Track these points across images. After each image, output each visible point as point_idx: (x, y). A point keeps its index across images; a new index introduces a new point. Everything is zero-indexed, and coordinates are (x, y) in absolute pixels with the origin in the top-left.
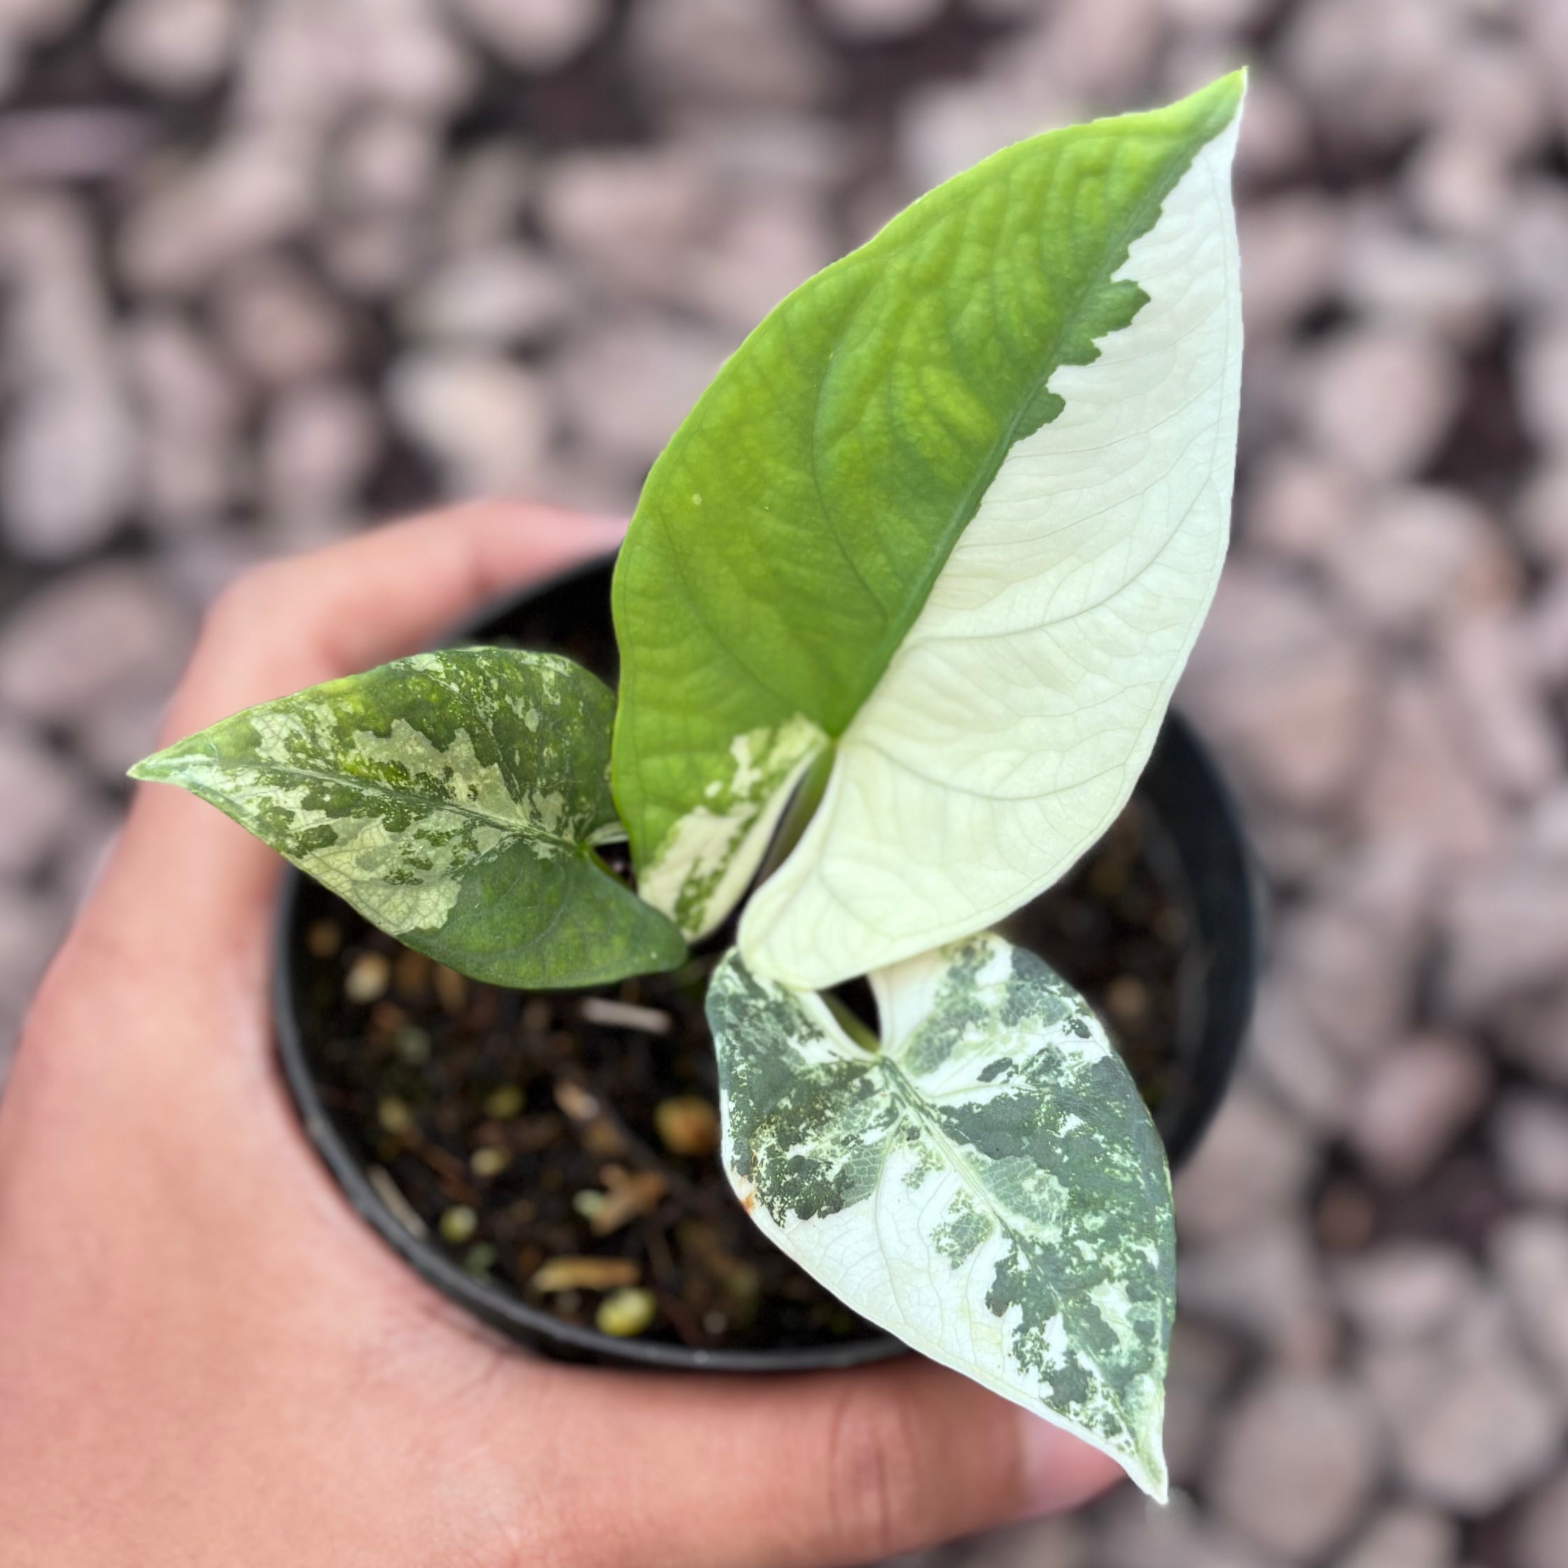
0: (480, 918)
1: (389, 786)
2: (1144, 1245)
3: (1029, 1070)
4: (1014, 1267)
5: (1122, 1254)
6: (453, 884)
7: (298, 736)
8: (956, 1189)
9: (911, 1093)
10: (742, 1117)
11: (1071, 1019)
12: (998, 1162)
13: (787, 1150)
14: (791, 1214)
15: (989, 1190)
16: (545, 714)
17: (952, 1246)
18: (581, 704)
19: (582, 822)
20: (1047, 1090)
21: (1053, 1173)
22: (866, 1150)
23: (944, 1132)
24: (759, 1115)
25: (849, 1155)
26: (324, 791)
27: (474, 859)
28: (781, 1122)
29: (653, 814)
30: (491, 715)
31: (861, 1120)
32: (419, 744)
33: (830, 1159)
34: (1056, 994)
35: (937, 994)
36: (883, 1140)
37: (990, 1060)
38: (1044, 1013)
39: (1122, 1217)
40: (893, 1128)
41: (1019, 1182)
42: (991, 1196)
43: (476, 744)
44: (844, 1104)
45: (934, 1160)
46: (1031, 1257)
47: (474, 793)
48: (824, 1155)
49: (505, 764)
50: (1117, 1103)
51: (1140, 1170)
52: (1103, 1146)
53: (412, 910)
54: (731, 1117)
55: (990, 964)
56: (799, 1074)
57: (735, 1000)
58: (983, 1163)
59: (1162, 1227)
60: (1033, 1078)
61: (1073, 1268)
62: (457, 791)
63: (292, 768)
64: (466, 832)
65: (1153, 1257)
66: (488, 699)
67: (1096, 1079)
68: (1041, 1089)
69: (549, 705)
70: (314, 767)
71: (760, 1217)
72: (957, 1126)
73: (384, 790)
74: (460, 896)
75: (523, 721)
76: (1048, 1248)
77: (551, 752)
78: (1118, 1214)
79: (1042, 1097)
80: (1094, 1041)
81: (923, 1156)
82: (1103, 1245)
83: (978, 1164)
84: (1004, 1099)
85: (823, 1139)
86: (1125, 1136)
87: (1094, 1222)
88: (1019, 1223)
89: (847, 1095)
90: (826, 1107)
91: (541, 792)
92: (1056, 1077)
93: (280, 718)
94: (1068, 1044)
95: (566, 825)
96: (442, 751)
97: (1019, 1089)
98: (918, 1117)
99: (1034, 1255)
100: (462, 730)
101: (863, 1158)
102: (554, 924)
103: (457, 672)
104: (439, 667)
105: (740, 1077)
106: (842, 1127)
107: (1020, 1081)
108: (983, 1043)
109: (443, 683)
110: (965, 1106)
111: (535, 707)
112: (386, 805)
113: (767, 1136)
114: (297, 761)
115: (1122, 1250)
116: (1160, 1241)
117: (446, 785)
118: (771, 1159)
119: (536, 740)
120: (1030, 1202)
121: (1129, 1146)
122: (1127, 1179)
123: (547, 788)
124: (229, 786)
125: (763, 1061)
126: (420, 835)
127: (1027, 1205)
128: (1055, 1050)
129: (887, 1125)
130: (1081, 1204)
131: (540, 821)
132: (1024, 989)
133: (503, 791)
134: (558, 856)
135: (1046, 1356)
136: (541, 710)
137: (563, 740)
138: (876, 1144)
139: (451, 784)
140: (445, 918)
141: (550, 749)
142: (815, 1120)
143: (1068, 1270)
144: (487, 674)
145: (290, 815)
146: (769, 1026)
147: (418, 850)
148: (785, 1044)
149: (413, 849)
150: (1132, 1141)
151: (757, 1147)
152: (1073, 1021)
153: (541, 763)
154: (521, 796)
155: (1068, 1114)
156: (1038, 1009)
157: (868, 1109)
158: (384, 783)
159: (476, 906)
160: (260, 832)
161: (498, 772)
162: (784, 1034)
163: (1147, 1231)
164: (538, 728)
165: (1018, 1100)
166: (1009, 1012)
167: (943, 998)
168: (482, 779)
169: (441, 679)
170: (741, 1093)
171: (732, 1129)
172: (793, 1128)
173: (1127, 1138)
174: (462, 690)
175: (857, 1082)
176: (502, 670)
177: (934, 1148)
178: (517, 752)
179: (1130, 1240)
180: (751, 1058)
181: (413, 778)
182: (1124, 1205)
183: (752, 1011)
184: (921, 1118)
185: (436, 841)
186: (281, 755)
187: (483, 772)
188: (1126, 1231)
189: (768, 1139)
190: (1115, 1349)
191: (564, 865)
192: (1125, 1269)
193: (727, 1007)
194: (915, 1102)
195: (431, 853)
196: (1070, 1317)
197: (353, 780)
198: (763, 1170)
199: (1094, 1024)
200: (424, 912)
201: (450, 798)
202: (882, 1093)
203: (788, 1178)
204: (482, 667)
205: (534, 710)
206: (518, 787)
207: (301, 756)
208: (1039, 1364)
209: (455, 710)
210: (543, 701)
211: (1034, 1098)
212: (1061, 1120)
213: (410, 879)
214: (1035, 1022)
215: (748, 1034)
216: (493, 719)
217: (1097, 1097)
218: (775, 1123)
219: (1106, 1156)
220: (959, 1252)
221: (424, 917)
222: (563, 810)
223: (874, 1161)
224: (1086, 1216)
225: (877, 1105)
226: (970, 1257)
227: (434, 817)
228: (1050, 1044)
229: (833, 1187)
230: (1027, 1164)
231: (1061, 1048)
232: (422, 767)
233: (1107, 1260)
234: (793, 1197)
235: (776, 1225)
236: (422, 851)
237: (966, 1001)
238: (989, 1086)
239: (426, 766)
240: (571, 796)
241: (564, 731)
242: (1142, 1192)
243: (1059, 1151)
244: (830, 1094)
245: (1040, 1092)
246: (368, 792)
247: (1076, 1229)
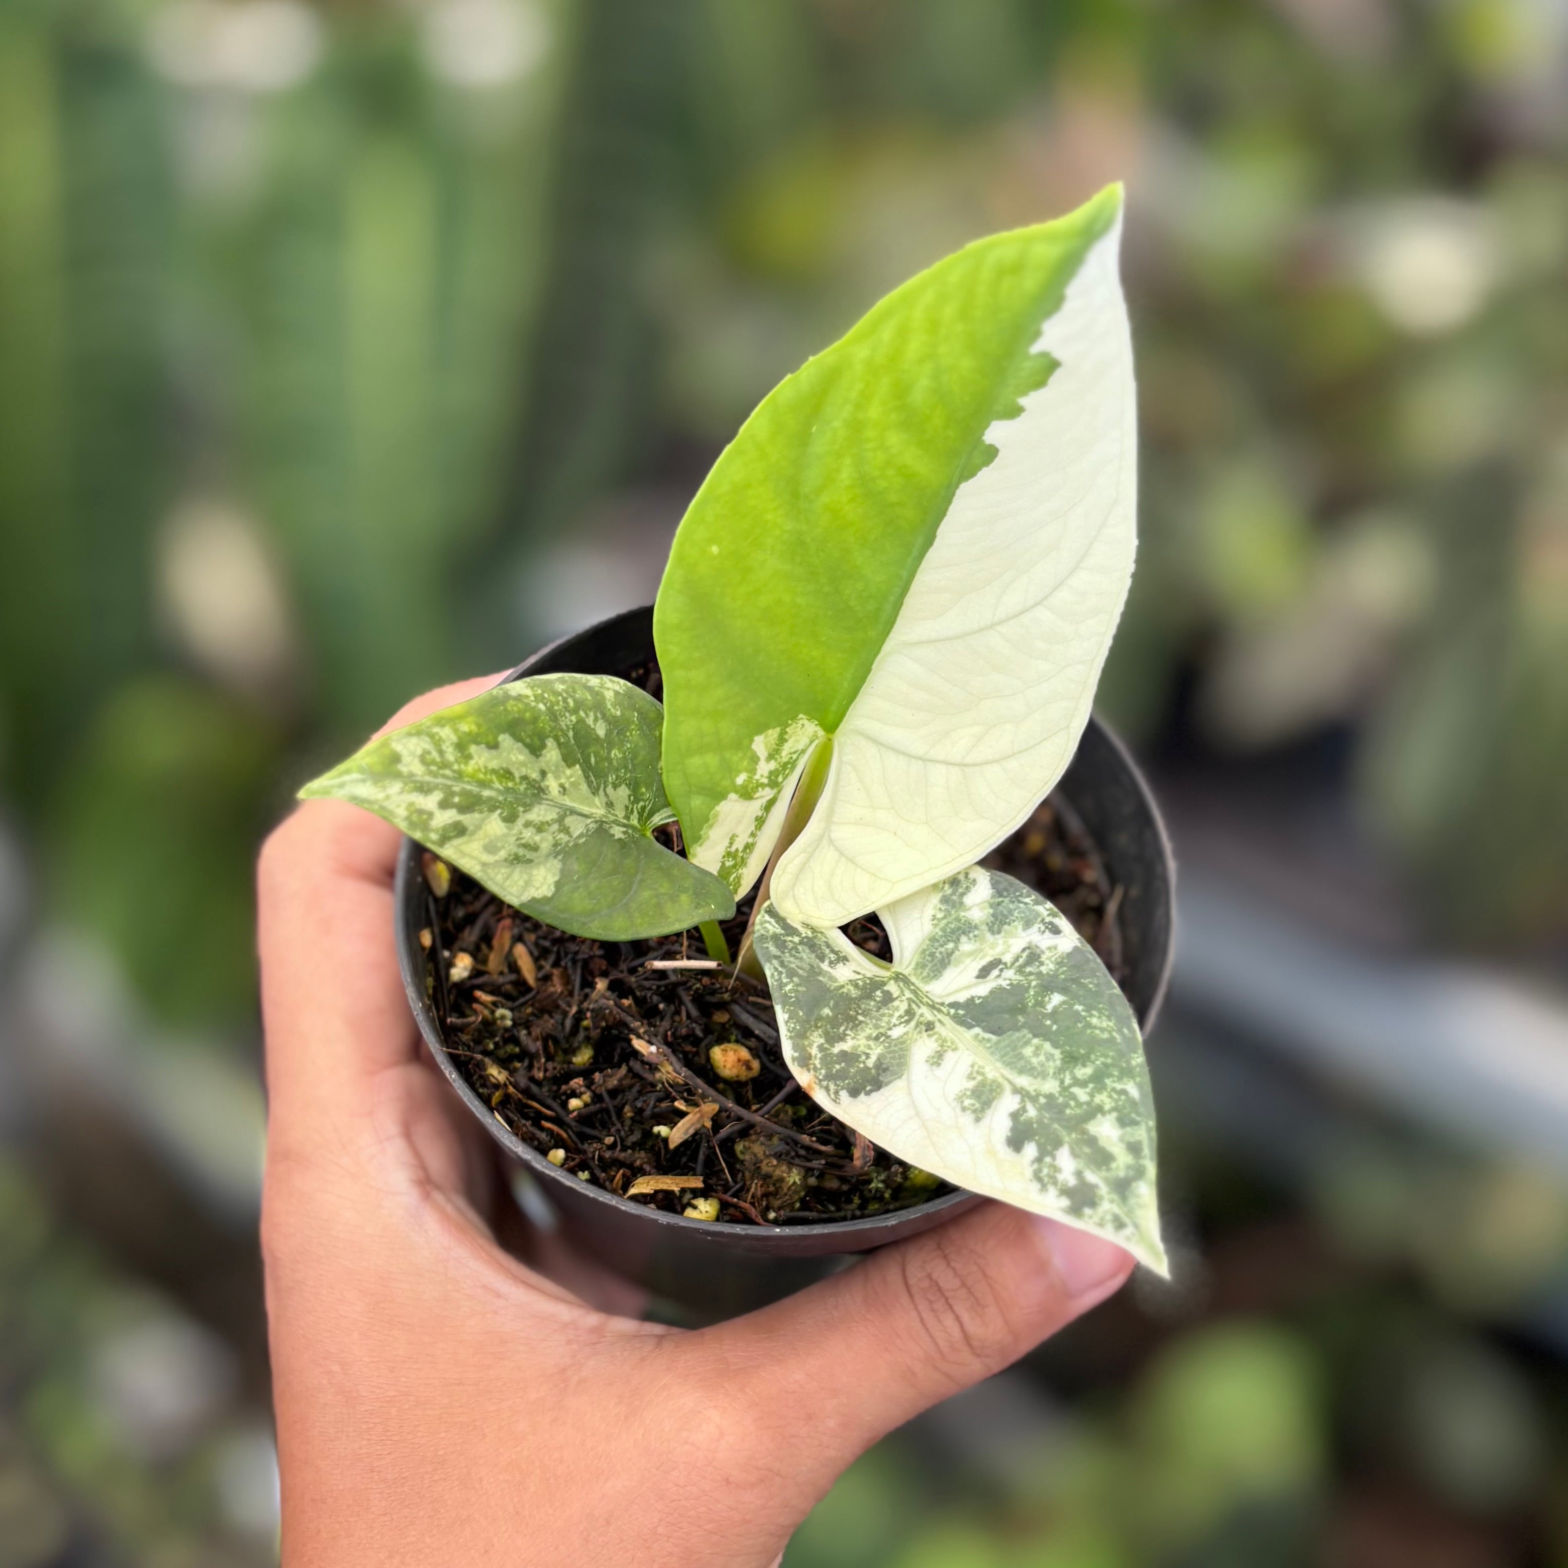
0: (579, 887)
1: (501, 788)
2: (1126, 1084)
3: (1017, 964)
4: (1025, 1115)
5: (1109, 1093)
6: (556, 862)
7: (429, 753)
8: (970, 1063)
9: (924, 996)
10: (795, 1023)
11: (1045, 921)
12: (1001, 1038)
13: (834, 1047)
14: (844, 1094)
15: (997, 1060)
16: (610, 724)
17: (973, 1105)
18: (636, 714)
19: (643, 808)
20: (1032, 977)
21: (1046, 1040)
22: (894, 1042)
23: (953, 1021)
24: (808, 1022)
25: (881, 1047)
26: (453, 794)
27: (568, 842)
28: (826, 1026)
29: (697, 802)
30: (571, 727)
31: (887, 1021)
32: (520, 753)
33: (868, 1051)
34: (1030, 904)
35: (934, 918)
36: (906, 1033)
37: (984, 962)
38: (1022, 920)
39: (1106, 1065)
40: (913, 1024)
41: (1019, 1051)
42: (999, 1065)
43: (562, 750)
44: (872, 1010)
45: (949, 1044)
46: (1037, 1106)
47: (564, 790)
48: (862, 1048)
49: (584, 765)
50: (1090, 980)
51: (1115, 1028)
52: (1083, 1014)
53: (528, 883)
54: (787, 1025)
55: (974, 890)
56: (834, 990)
57: (775, 938)
58: (989, 1040)
59: (1138, 1069)
60: (1020, 970)
61: (1072, 1109)
62: (550, 789)
63: (428, 778)
64: (560, 820)
65: (1134, 1092)
66: (567, 714)
67: (1071, 964)
68: (1027, 978)
69: (613, 717)
70: (444, 776)
71: (820, 1098)
72: (963, 1015)
73: (497, 790)
74: (562, 871)
75: (594, 729)
76: (1050, 1097)
77: (617, 753)
78: (1103, 1063)
79: (1029, 983)
80: (1065, 936)
81: (940, 1042)
82: (1093, 1089)
83: (985, 1042)
84: (1000, 989)
85: (859, 1037)
86: (1099, 1003)
87: (1084, 1072)
88: (1023, 1081)
89: (872, 1003)
90: (858, 1014)
91: (612, 787)
92: (1039, 967)
93: (414, 740)
94: (1045, 941)
95: (632, 812)
96: (537, 756)
97: (1010, 980)
98: (931, 1013)
99: (1039, 1104)
100: (551, 740)
101: (892, 1048)
102: (635, 887)
103: (542, 695)
104: (529, 692)
105: (789, 994)
106: (872, 1027)
107: (1010, 974)
108: (976, 951)
109: (533, 704)
110: (968, 999)
111: (603, 718)
112: (500, 802)
113: (817, 1037)
114: (431, 773)
115: (1109, 1090)
116: (1138, 1079)
117: (542, 785)
118: (823, 1053)
119: (605, 745)
120: (1030, 1064)
121: (1103, 1011)
122: (1105, 1036)
123: (617, 782)
124: (381, 796)
125: (805, 981)
126: (527, 824)
127: (1029, 1067)
128: (1034, 947)
129: (907, 1022)
130: (1071, 1059)
131: (613, 810)
132: (1003, 904)
133: (584, 787)
134: (629, 835)
135: (1060, 1177)
136: (606, 721)
137: (625, 743)
138: (902, 1037)
139: (547, 783)
140: (553, 889)
141: (616, 751)
142: (851, 1024)
143: (1068, 1111)
144: (565, 695)
145: (430, 815)
146: (805, 956)
147: (527, 837)
148: (819, 967)
149: (524, 835)
150: (1106, 1007)
151: (810, 1045)
152: (1046, 923)
153: (611, 763)
154: (598, 789)
155: (1052, 993)
156: (1017, 917)
157: (891, 1012)
158: (497, 785)
159: (575, 878)
160: (409, 829)
161: (580, 772)
162: (817, 960)
163: (1127, 1073)
164: (606, 735)
165: (1011, 989)
166: (993, 923)
167: (940, 920)
168: (568, 778)
169: (532, 701)
170: (792, 1006)
171: (789, 1034)
172: (835, 1030)
173: (1101, 1006)
174: (547, 708)
175: (878, 993)
176: (574, 691)
177: (947, 1035)
178: (592, 755)
179: (1114, 1082)
180: (796, 979)
181: (518, 780)
182: (1106, 1056)
183: (791, 945)
184: (933, 1013)
185: (540, 828)
186: (418, 769)
187: (568, 772)
188: (1110, 1075)
189: (817, 1039)
190: (1114, 1165)
191: (634, 843)
192: (1113, 1104)
193: (771, 943)
194: (927, 1002)
195: (537, 838)
196: (1075, 1146)
197: (474, 784)
198: (817, 1062)
199: (1063, 923)
200: (537, 885)
201: (546, 794)
202: (900, 999)
203: (838, 1067)
204: (560, 690)
205: (602, 721)
206: (595, 784)
207: (434, 768)
208: (1055, 1183)
209: (544, 724)
210: (608, 714)
211: (1024, 984)
212: (1047, 999)
213: (524, 859)
214: (1016, 928)
215: (790, 962)
216: (573, 729)
217: (1074, 977)
218: (821, 1027)
219: (1087, 1021)
220: (980, 1109)
221: (537, 889)
222: (629, 800)
223: (901, 1049)
224: (1078, 1068)
225: (897, 1009)
226: (989, 1112)
227: (536, 809)
228: (1030, 943)
229: (873, 1071)
230: (1024, 1036)
231: (1039, 944)
232: (524, 771)
233: (1098, 1099)
234: (843, 1081)
235: (833, 1103)
236: (530, 837)
237: (958, 919)
238: (984, 982)
239: (527, 770)
240: (634, 787)
241: (626, 736)
242: (1119, 1044)
243: (1048, 1022)
244: (860, 1003)
245: (1027, 980)
246: (486, 793)
247: (1070, 1079)
